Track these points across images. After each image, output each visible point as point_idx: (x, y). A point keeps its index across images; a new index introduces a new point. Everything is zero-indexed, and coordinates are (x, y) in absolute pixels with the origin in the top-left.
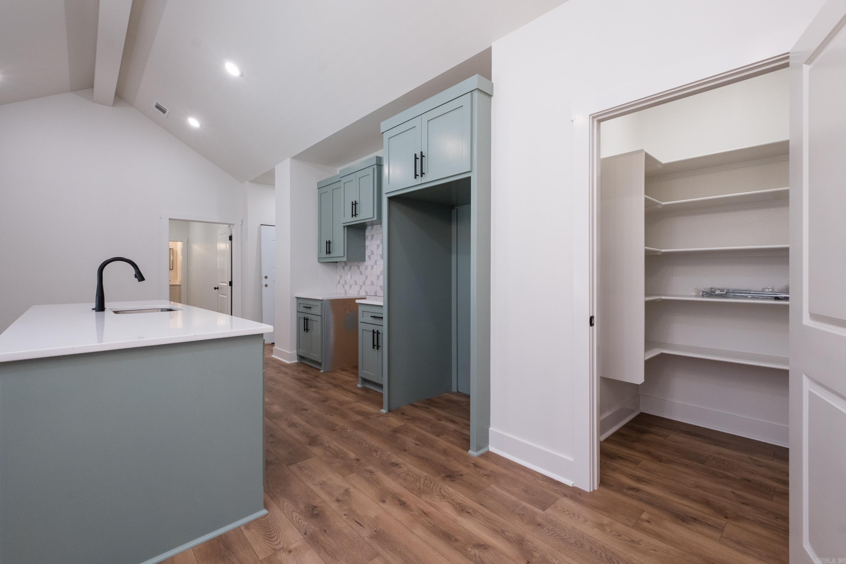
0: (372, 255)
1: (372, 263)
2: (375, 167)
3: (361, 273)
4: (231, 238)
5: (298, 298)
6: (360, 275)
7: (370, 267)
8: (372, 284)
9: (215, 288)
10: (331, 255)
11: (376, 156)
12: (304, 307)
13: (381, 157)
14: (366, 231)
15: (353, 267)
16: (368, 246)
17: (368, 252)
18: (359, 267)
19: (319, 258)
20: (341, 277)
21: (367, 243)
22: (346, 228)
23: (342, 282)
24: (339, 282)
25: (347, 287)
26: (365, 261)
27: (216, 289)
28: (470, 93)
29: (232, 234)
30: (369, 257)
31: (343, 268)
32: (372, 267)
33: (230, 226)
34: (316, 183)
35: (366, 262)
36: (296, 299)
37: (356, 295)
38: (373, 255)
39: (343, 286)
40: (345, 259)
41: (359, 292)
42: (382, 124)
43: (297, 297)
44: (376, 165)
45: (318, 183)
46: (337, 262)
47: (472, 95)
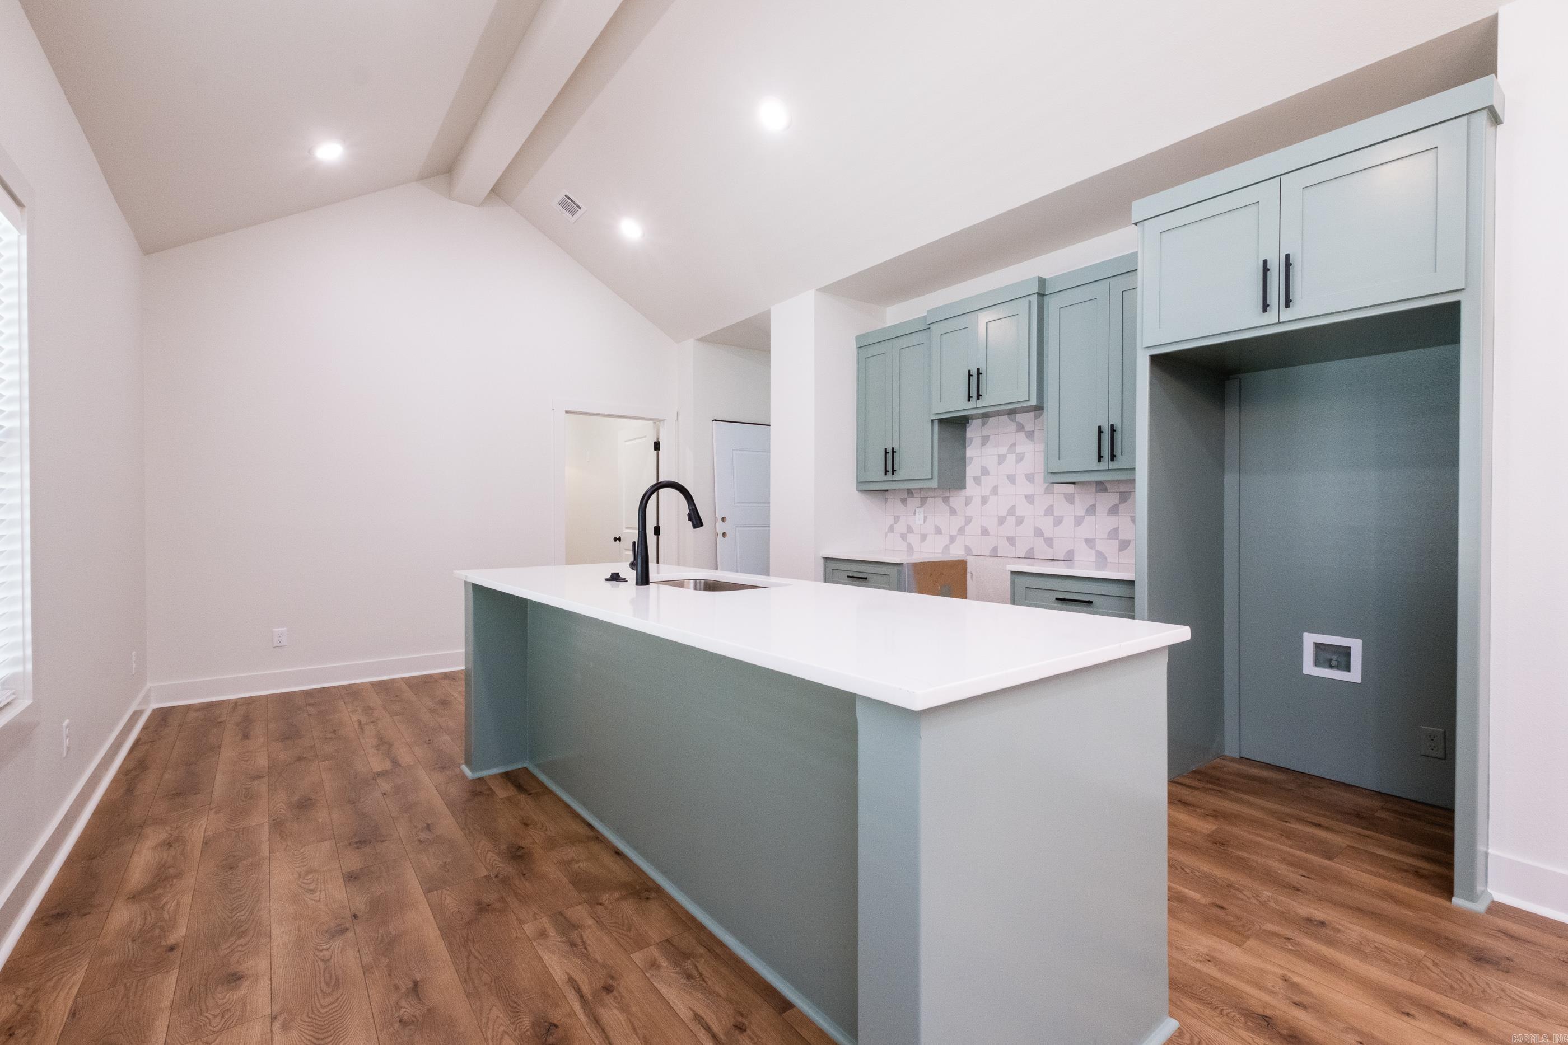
0: (982, 477)
1: (986, 492)
2: (1034, 299)
3: (953, 512)
4: (657, 446)
5: (826, 559)
6: (951, 515)
7: (977, 501)
8: (985, 532)
9: (615, 539)
10: (896, 477)
11: (1039, 277)
12: (848, 577)
13: (1045, 279)
14: (967, 430)
15: (930, 500)
16: (971, 458)
17: (972, 471)
18: (946, 500)
19: (860, 483)
20: (897, 519)
21: (969, 452)
22: (936, 423)
23: (901, 527)
24: (891, 529)
25: (913, 539)
26: (965, 488)
27: (618, 541)
28: (1465, 117)
29: (658, 439)
30: (977, 480)
31: (904, 501)
32: (984, 500)
33: (656, 423)
34: (855, 338)
35: (967, 489)
36: (822, 561)
37: (940, 555)
38: (989, 475)
39: (904, 537)
40: (934, 484)
41: (946, 548)
42: (1135, 204)
43: (824, 558)
44: (1036, 295)
45: (858, 338)
46: (887, 491)
47: (1468, 121)
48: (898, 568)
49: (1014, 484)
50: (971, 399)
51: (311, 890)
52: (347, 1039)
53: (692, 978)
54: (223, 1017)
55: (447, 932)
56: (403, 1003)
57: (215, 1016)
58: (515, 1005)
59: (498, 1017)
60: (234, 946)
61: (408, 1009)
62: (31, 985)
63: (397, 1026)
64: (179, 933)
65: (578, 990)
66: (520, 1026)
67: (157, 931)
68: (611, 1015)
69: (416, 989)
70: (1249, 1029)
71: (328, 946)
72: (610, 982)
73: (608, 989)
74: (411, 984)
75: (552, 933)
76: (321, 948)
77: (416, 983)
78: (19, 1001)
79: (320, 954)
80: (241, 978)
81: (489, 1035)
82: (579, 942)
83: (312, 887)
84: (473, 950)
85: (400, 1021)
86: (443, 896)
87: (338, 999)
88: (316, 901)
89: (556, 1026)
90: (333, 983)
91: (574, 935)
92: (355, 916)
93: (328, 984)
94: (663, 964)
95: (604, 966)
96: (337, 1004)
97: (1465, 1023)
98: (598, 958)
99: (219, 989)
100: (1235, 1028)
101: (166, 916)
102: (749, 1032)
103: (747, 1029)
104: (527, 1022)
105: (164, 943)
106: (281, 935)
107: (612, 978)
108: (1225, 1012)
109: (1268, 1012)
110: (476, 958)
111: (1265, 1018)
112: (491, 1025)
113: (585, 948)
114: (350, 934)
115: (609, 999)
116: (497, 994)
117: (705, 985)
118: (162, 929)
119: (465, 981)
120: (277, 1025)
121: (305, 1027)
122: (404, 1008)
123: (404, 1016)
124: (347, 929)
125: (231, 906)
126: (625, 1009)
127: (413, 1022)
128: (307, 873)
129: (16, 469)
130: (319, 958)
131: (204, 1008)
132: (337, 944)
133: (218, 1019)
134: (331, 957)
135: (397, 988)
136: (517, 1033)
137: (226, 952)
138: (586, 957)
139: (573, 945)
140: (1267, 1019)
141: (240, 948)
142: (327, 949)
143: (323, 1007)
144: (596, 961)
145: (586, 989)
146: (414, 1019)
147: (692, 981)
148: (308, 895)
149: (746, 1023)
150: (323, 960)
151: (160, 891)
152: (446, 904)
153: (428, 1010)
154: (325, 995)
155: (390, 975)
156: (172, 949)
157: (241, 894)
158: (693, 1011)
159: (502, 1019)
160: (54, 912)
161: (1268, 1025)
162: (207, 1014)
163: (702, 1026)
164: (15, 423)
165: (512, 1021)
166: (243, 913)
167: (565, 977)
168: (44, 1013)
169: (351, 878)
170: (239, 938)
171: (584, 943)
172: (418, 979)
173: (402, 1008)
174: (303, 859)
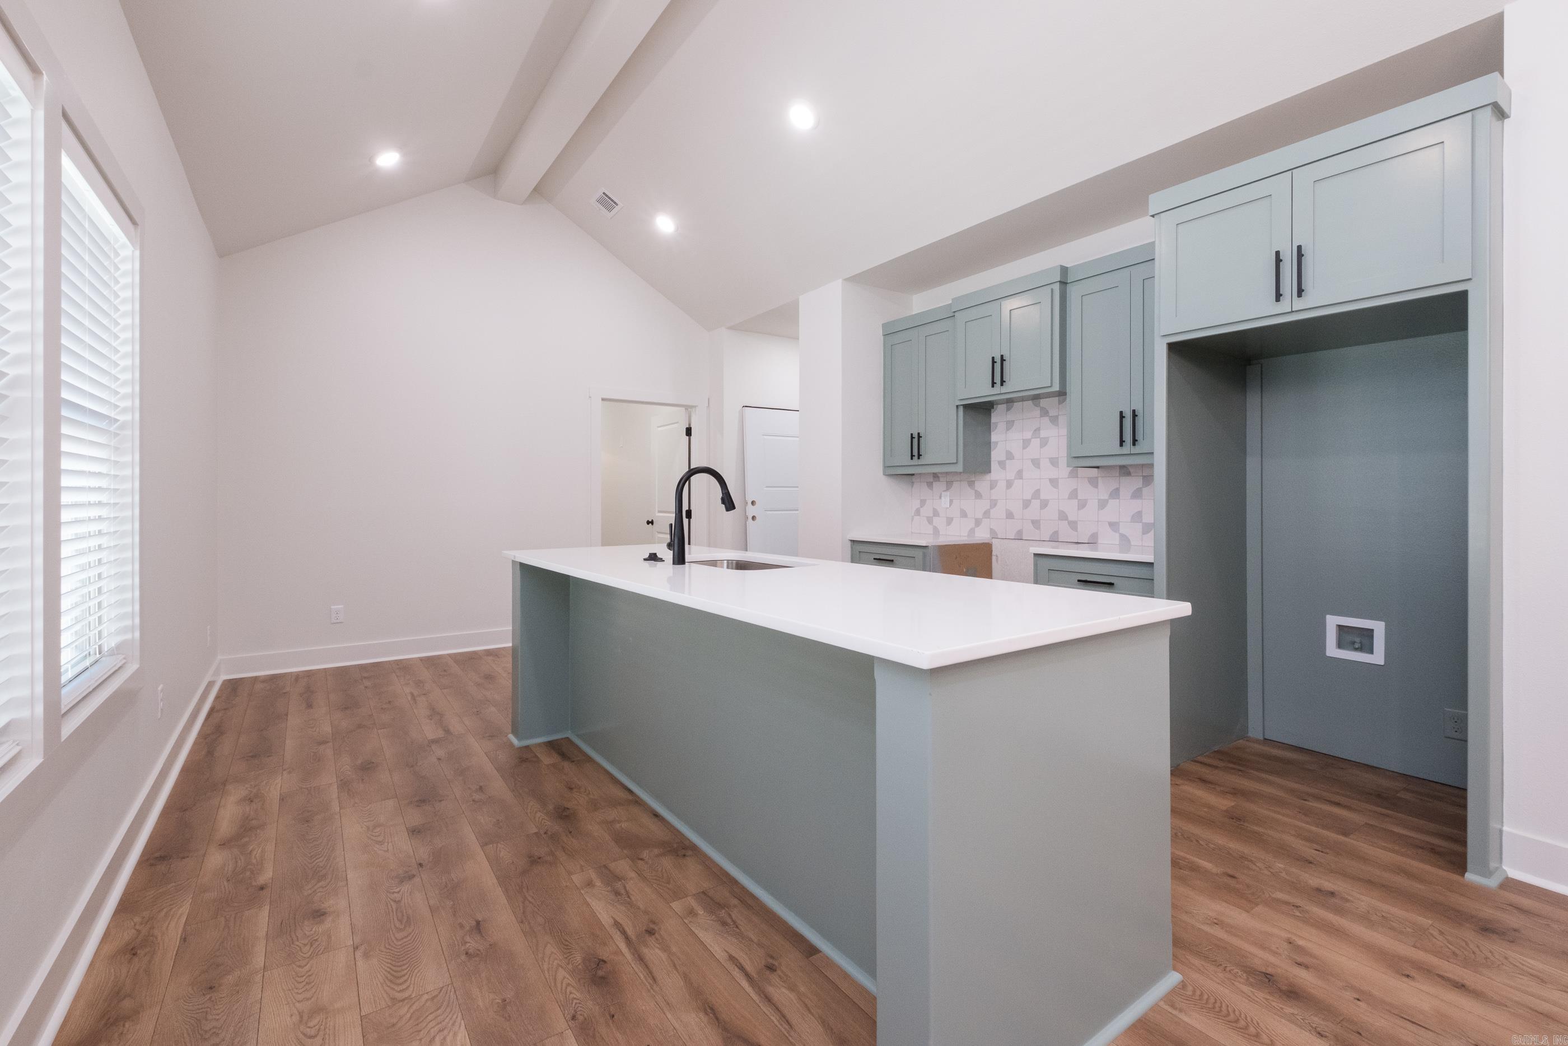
0: (1007, 461)
1: (1011, 475)
2: (1057, 287)
3: (978, 495)
4: (689, 432)
5: (853, 541)
6: (976, 498)
7: (1002, 485)
8: (1010, 515)
9: (648, 523)
10: (922, 461)
11: (1061, 266)
12: (875, 559)
13: (1067, 268)
14: (992, 414)
15: (955, 484)
16: (996, 443)
17: (997, 455)
18: (971, 484)
19: (886, 467)
20: (923, 502)
21: (994, 437)
22: (961, 409)
23: (926, 511)
24: (918, 512)
25: (939, 522)
26: (990, 472)
27: (650, 524)
28: (1470, 114)
29: (690, 425)
30: (1002, 464)
31: (930, 485)
32: (1009, 484)
33: (687, 409)
34: (881, 325)
35: (992, 474)
36: (849, 543)
37: (966, 538)
38: (1014, 459)
39: (930, 520)
40: (959, 468)
41: (972, 531)
42: (1153, 196)
43: (851, 540)
44: (1058, 283)
45: (884, 326)
46: (913, 475)
47: (1473, 116)
48: (924, 550)
49: (1039, 468)
50: (995, 385)
51: (380, 842)
52: (420, 967)
53: (727, 925)
54: (311, 946)
55: (503, 880)
56: (468, 939)
57: (305, 945)
58: (567, 943)
59: (552, 953)
60: (316, 887)
61: (473, 944)
62: (146, 914)
63: (463, 957)
64: (266, 876)
65: (624, 933)
66: (572, 961)
67: (248, 873)
68: (654, 954)
69: (478, 927)
70: (1251, 985)
71: (398, 889)
72: (652, 926)
73: (650, 932)
74: (474, 923)
75: (598, 883)
76: (392, 891)
77: (478, 923)
78: (137, 927)
79: (393, 896)
80: (324, 914)
81: (546, 967)
82: (623, 891)
83: (380, 839)
84: (527, 896)
85: (467, 954)
86: (498, 849)
87: (410, 934)
88: (384, 851)
89: (605, 962)
90: (405, 921)
91: (619, 885)
92: (421, 865)
93: (401, 921)
94: (699, 912)
95: (646, 912)
96: (409, 938)
97: (1463, 986)
98: (641, 906)
99: (306, 923)
100: (1236, 984)
101: (254, 861)
102: (779, 972)
103: (777, 969)
104: (578, 958)
105: (254, 884)
106: (356, 879)
107: (654, 923)
108: (1228, 969)
109: (1270, 970)
110: (530, 902)
111: (1266, 975)
112: (547, 959)
113: (629, 897)
114: (417, 880)
115: (651, 940)
116: (551, 934)
117: (738, 930)
118: (252, 872)
119: (522, 922)
120: (359, 954)
121: (384, 956)
122: (469, 943)
123: (469, 949)
124: (414, 876)
125: (310, 853)
126: (665, 948)
127: (478, 954)
128: (375, 827)
129: (128, 458)
130: (391, 899)
131: (295, 938)
132: (406, 887)
133: (308, 947)
134: (402, 898)
135: (461, 926)
136: (570, 967)
137: (310, 892)
138: (630, 904)
139: (617, 893)
140: (1268, 976)
141: (321, 890)
142: (398, 892)
143: (397, 940)
144: (639, 908)
145: (630, 931)
146: (479, 953)
147: (727, 927)
148: (377, 846)
149: (776, 964)
150: (395, 901)
151: (246, 839)
152: (501, 856)
153: (490, 945)
154: (400, 930)
155: (454, 915)
156: (262, 888)
157: (317, 843)
158: (727, 952)
159: (556, 954)
160: (157, 855)
161: (1269, 981)
162: (297, 943)
163: (736, 965)
164: (128, 417)
165: (565, 956)
166: (321, 859)
167: (611, 921)
168: (159, 938)
169: (415, 832)
170: (319, 881)
171: (627, 893)
172: (480, 919)
173: (467, 942)
174: (369, 814)
